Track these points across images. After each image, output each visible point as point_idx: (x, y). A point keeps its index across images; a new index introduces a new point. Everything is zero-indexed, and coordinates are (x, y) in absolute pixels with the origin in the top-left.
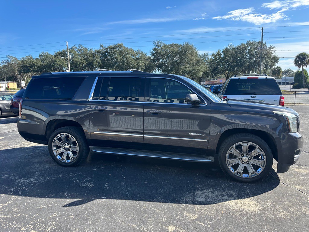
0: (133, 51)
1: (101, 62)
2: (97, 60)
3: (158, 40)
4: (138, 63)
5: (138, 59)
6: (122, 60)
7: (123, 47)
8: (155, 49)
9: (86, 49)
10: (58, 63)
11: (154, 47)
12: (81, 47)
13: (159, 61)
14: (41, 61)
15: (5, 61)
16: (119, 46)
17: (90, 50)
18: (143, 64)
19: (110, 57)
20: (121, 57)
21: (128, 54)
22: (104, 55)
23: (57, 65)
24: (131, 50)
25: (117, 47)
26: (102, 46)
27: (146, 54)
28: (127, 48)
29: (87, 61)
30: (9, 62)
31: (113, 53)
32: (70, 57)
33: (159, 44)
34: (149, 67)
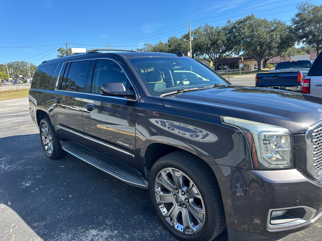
0: (267, 22)
1: (226, 40)
2: (222, 38)
3: (304, 3)
4: (272, 36)
5: (273, 31)
6: (251, 35)
7: (254, 19)
8: (298, 15)
9: (212, 28)
10: (183, 46)
11: (297, 12)
12: (207, 27)
13: (304, 29)
14: (169, 46)
15: (143, 49)
16: (249, 18)
17: (216, 28)
18: (279, 36)
19: (237, 33)
20: (249, 31)
21: (259, 26)
22: (231, 31)
23: (182, 48)
24: (264, 21)
25: (246, 20)
26: (229, 22)
27: (285, 22)
28: (260, 19)
29: (211, 41)
30: (146, 49)
31: (241, 27)
32: (192, 39)
33: (306, 6)
34: (287, 39)
